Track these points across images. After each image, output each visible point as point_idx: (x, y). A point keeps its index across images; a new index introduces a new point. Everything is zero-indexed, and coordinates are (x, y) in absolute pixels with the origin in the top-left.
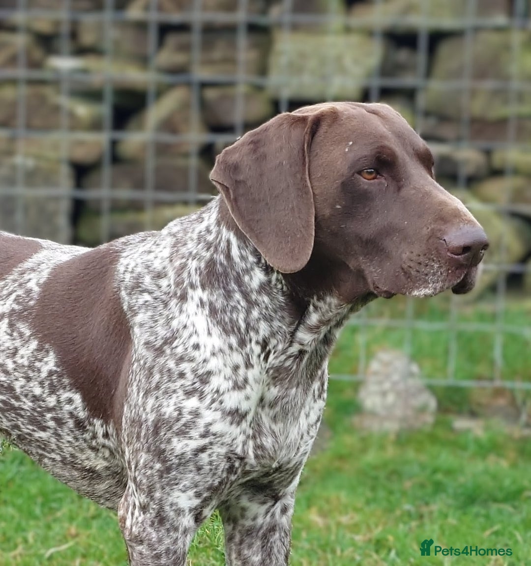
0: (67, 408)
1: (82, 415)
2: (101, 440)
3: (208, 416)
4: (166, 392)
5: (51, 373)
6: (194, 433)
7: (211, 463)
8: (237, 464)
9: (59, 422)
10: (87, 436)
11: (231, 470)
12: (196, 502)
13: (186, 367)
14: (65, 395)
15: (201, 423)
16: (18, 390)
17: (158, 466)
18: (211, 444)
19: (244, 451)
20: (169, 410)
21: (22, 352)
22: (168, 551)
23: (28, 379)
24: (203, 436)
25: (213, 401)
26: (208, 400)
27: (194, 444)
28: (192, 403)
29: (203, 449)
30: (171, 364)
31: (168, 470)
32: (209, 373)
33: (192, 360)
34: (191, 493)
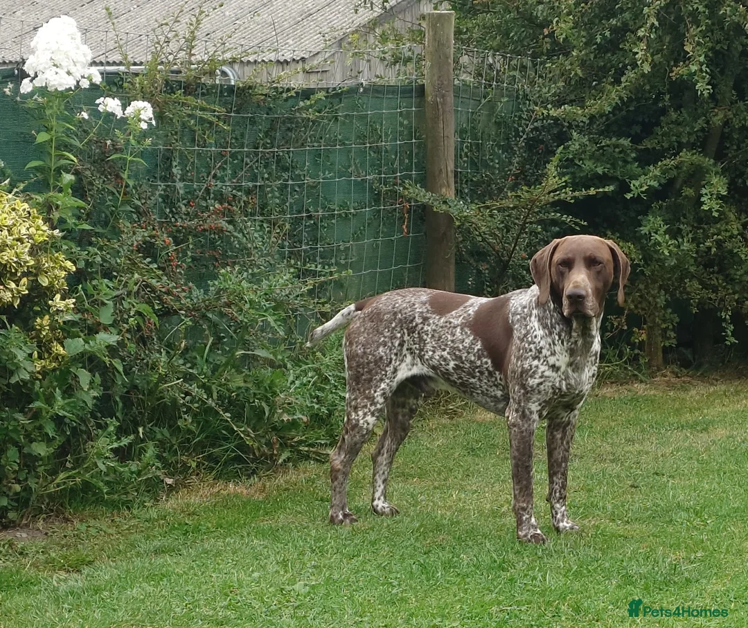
0: (485, 366)
1: (491, 369)
2: (499, 381)
3: (542, 368)
4: (525, 358)
5: (479, 350)
6: (537, 376)
7: (544, 390)
8: (557, 391)
9: (481, 373)
10: (493, 379)
11: (554, 393)
12: (539, 408)
13: (532, 346)
14: (485, 360)
15: (540, 371)
16: (464, 358)
17: (522, 391)
18: (544, 381)
19: (560, 385)
20: (526, 366)
21: (466, 341)
22: (526, 430)
23: (469, 353)
24: (541, 377)
25: (544, 361)
26: (542, 360)
27: (537, 381)
28: (536, 362)
29: (541, 383)
30: (527, 345)
31: (527, 393)
32: (541, 348)
33: (534, 343)
34: (537, 404)
